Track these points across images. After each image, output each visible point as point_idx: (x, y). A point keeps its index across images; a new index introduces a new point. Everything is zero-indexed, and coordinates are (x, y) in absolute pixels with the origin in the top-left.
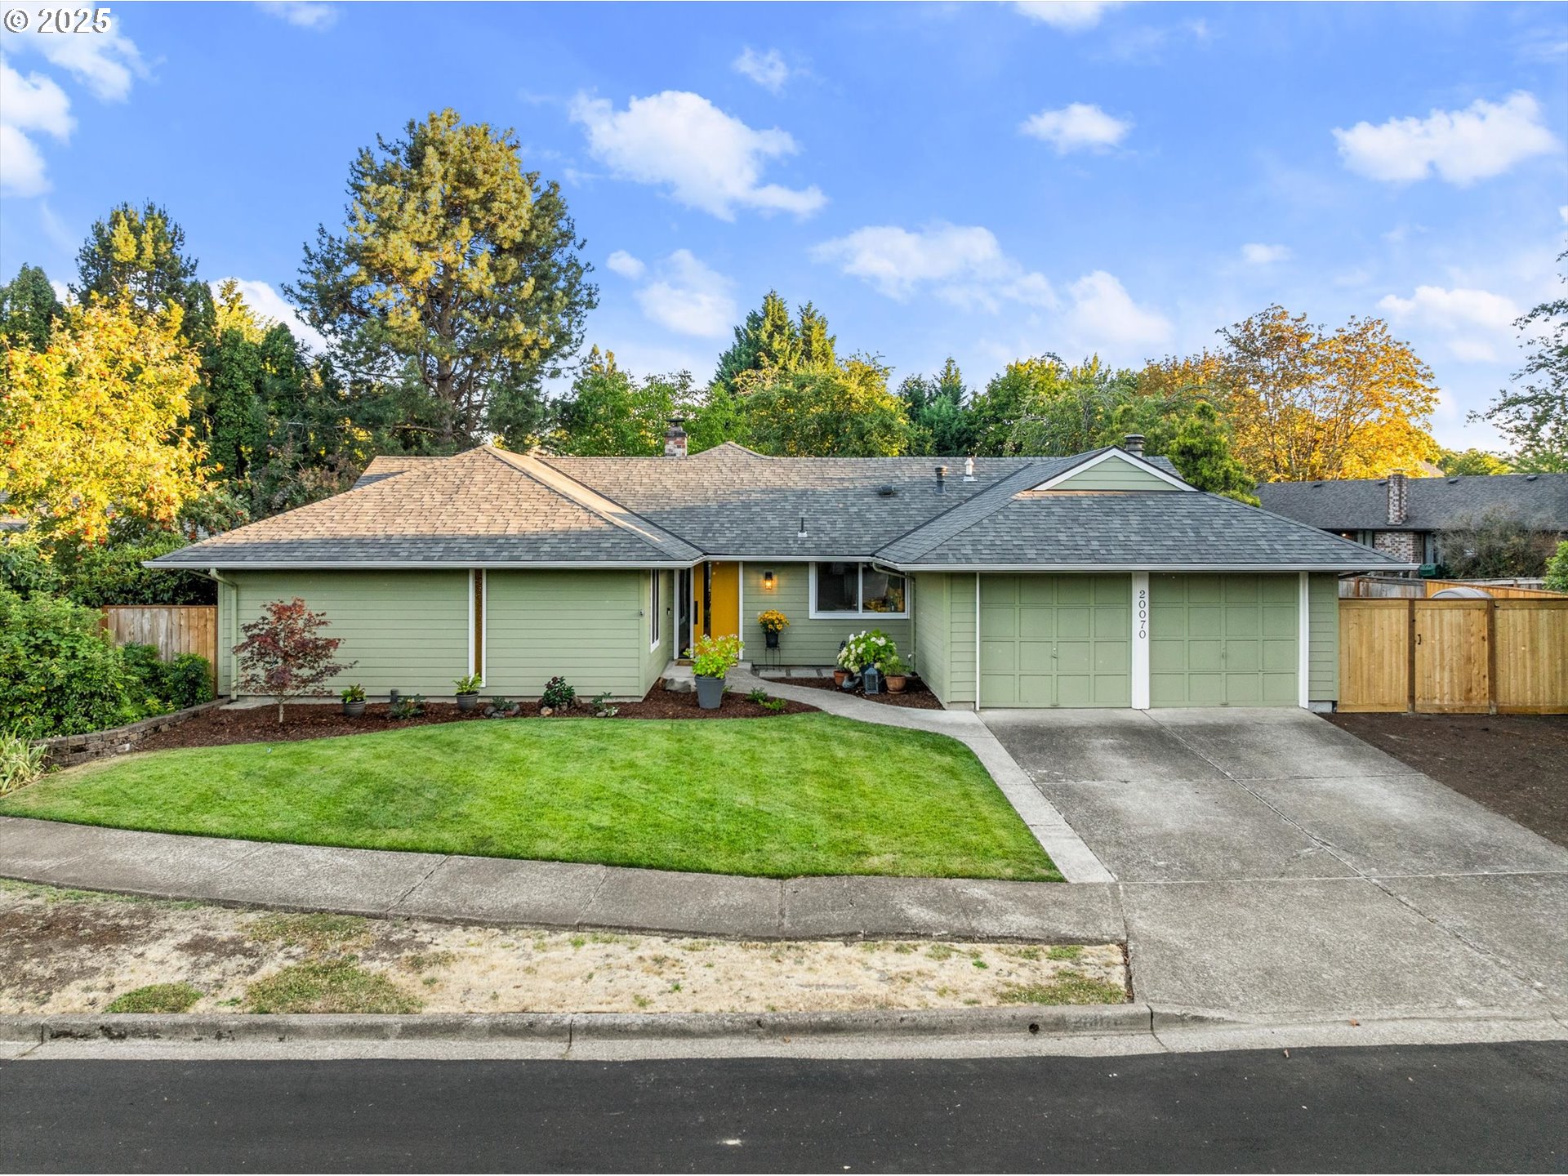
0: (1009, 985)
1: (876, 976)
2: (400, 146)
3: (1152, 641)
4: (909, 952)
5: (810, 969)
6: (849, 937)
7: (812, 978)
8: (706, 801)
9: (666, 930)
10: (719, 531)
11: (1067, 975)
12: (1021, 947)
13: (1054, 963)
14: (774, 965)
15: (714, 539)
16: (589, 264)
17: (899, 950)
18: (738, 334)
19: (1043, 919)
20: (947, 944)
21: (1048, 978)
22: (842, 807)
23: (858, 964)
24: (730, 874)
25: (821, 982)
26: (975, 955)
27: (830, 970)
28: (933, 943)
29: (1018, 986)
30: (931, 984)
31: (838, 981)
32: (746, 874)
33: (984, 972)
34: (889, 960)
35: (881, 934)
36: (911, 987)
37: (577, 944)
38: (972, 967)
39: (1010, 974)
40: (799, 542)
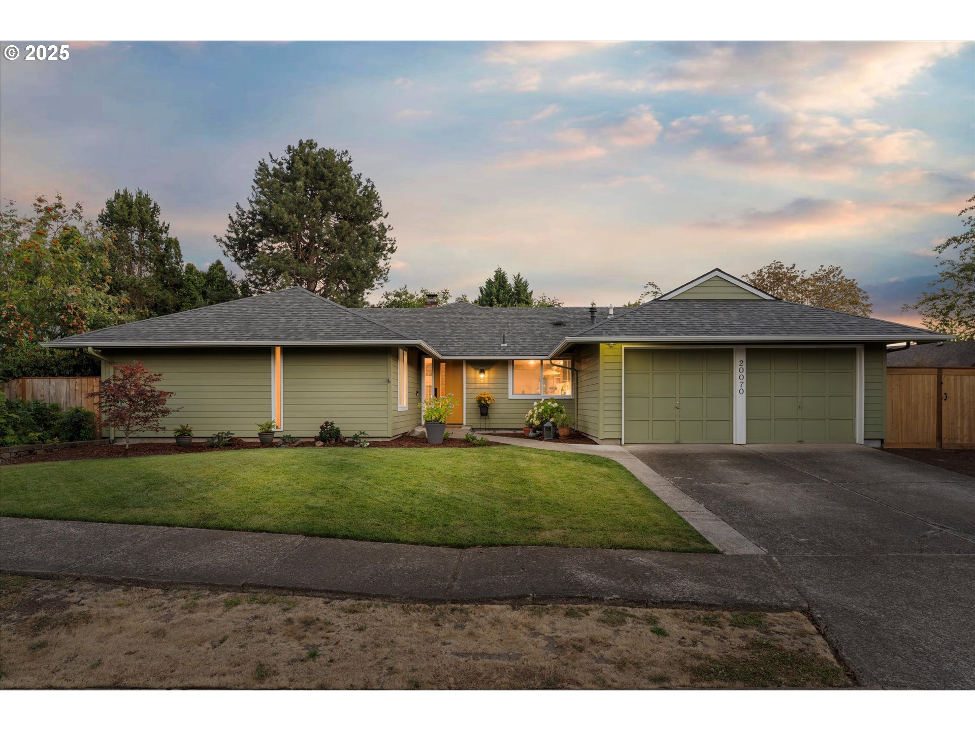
0: (698, 657)
1: (544, 643)
2: (283, 161)
3: (747, 396)
4: (580, 617)
5: (471, 634)
6: (517, 601)
7: (471, 645)
8: (410, 491)
9: (331, 592)
10: (450, 344)
11: (761, 645)
12: (699, 612)
13: (741, 631)
14: (432, 630)
15: (447, 347)
16: (389, 226)
17: (569, 614)
18: (481, 291)
19: (713, 584)
20: (620, 608)
21: (740, 648)
22: (521, 496)
23: (525, 630)
24: (416, 544)
25: (480, 651)
26: (652, 621)
27: (494, 635)
28: (605, 607)
29: (708, 657)
30: (607, 654)
31: (500, 650)
32: (431, 544)
33: (666, 641)
34: (558, 625)
35: (550, 597)
36: (584, 658)
37: (229, 605)
38: (651, 634)
39: (695, 643)
40: (501, 349)
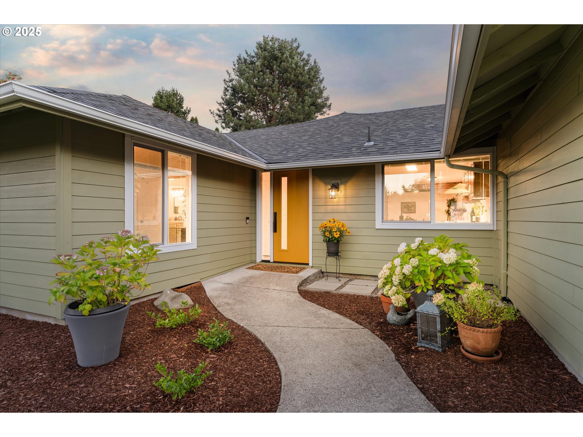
40: (362, 149)
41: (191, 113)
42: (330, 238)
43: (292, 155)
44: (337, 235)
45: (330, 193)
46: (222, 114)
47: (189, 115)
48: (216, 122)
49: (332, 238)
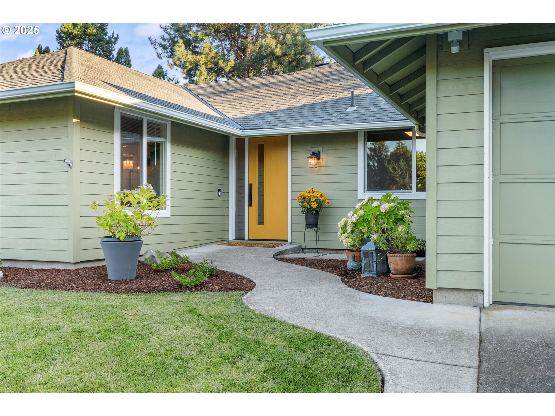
40: (343, 115)
41: (119, 42)
42: (309, 208)
43: (270, 120)
44: (314, 206)
45: (310, 161)
46: (167, 43)
47: (116, 46)
48: (159, 56)
49: (310, 208)
